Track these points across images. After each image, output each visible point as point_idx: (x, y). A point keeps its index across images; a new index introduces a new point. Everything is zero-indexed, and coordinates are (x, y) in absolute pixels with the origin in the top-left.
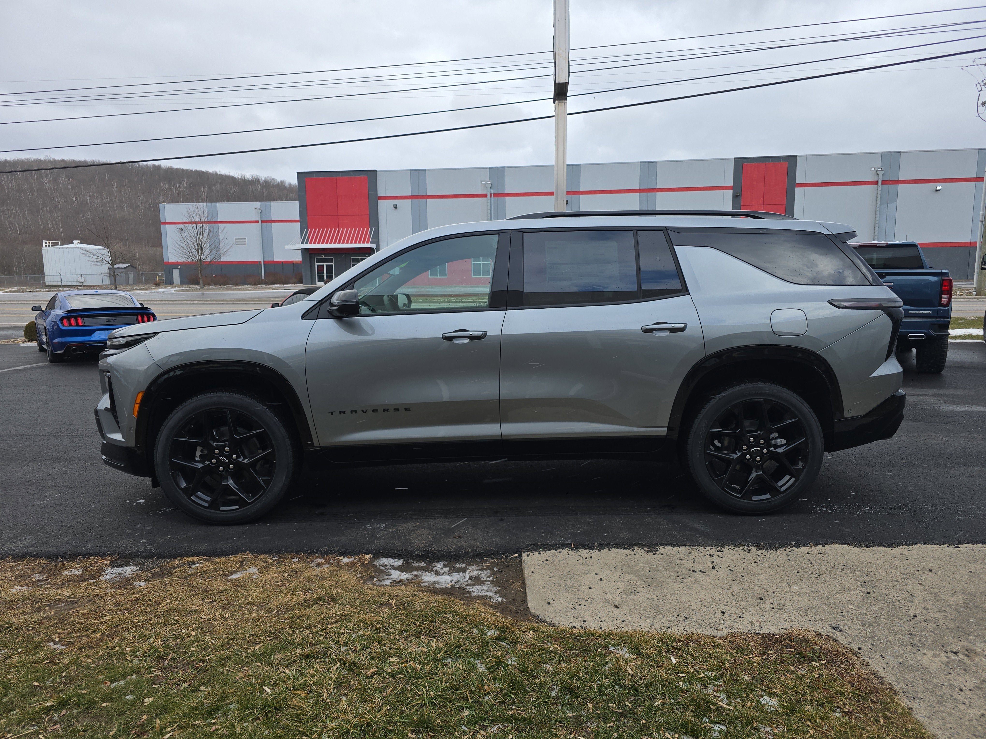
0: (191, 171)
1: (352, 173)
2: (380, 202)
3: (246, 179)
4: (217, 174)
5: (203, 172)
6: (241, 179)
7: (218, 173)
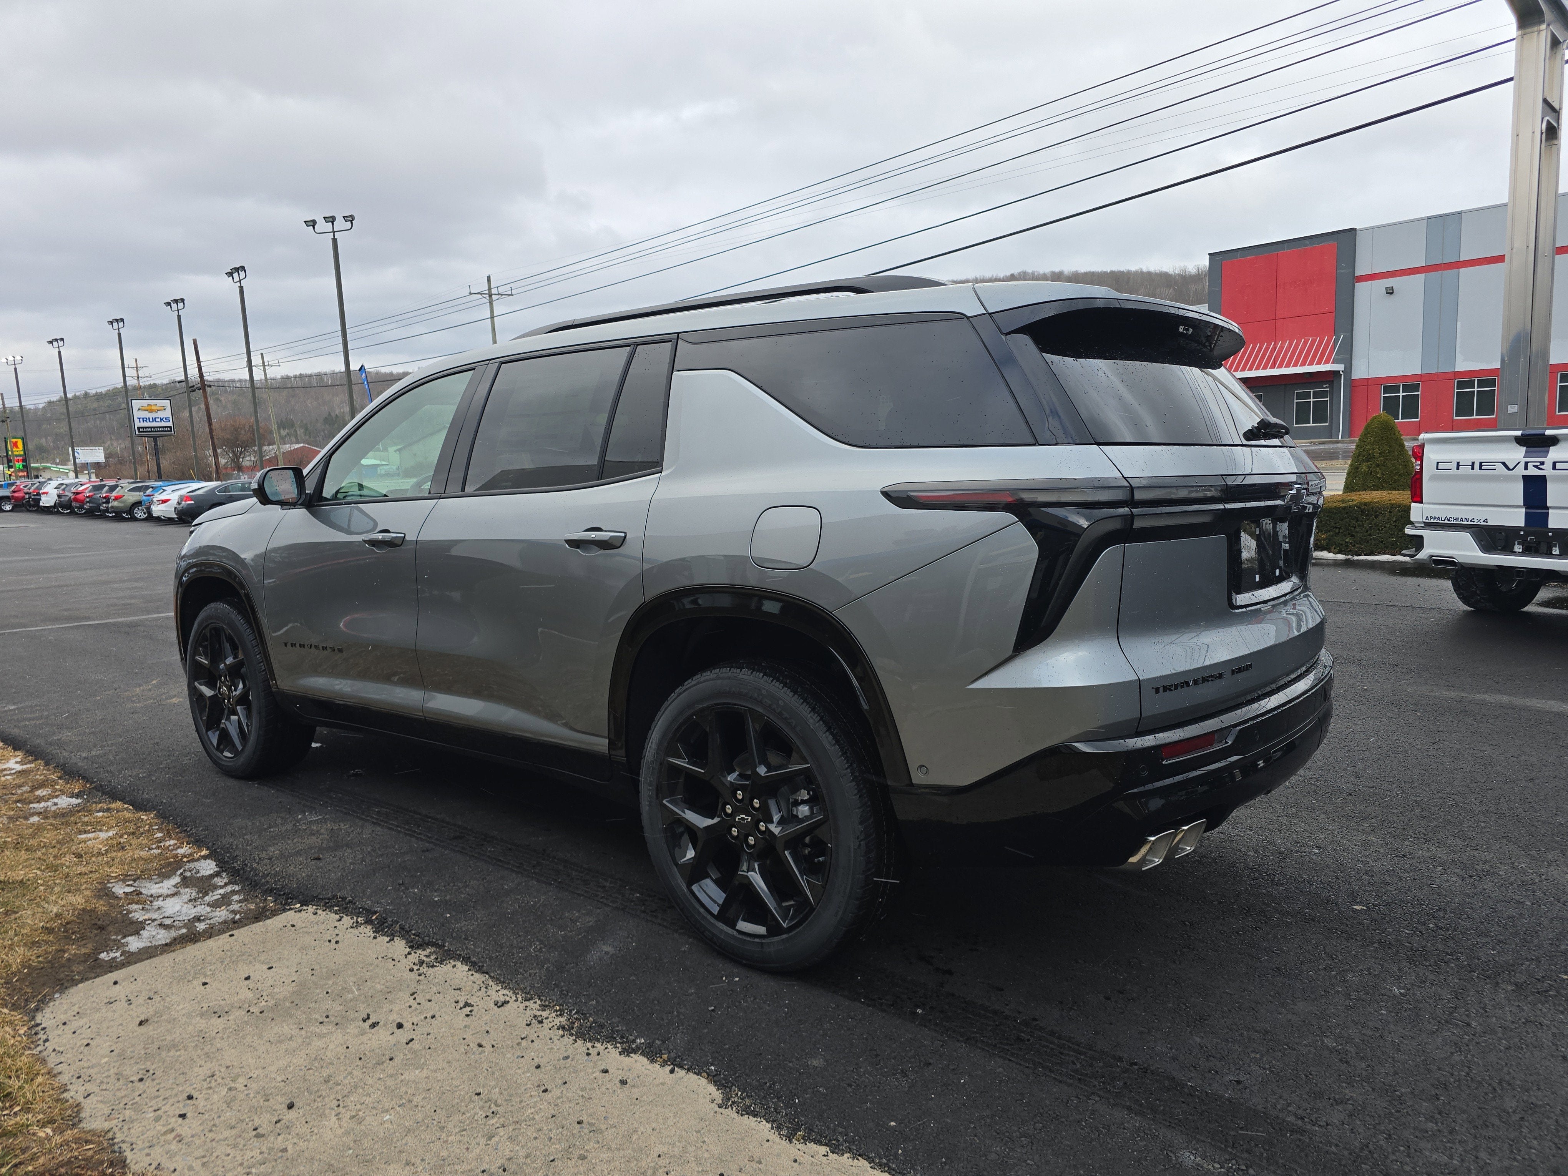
0: (1105, 273)
1: (1307, 242)
2: (1358, 286)
3: (1187, 273)
4: (1142, 273)
5: (1122, 273)
6: (1179, 275)
7: (1145, 270)
